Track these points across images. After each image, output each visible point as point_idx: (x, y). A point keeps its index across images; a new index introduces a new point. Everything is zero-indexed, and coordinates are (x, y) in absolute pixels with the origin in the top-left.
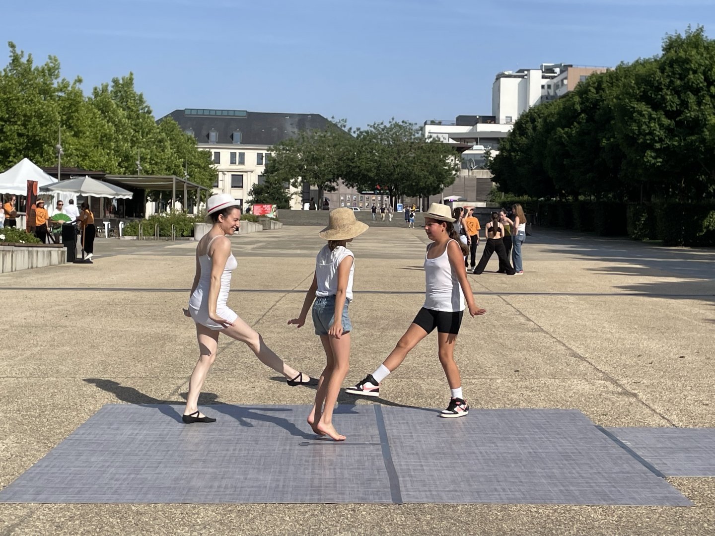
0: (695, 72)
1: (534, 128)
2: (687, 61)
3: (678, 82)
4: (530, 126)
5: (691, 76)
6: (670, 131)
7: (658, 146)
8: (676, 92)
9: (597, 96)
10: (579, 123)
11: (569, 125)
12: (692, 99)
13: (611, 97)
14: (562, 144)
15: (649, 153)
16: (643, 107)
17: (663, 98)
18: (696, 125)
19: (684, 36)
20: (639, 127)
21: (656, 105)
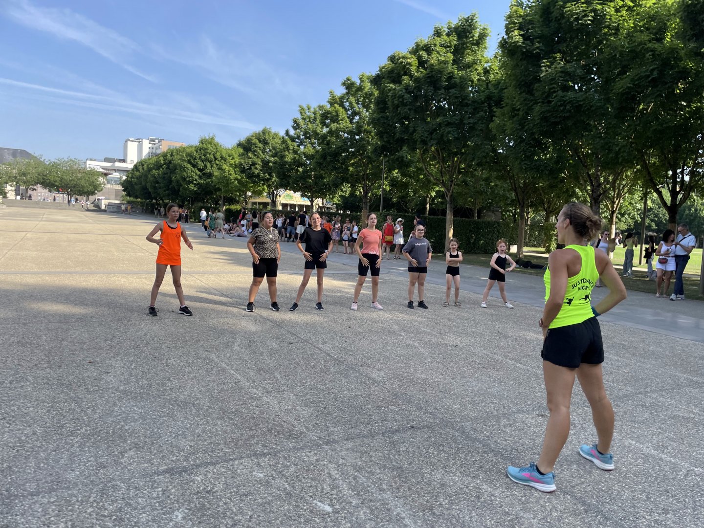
0: (210, 154)
1: (143, 169)
2: (206, 149)
3: (203, 157)
4: (141, 167)
5: (208, 155)
6: (200, 177)
7: (195, 182)
8: (203, 161)
9: (171, 158)
10: (163, 169)
11: (158, 169)
12: (208, 165)
13: (177, 159)
14: (155, 177)
15: (191, 185)
16: (189, 166)
17: (197, 163)
18: (210, 175)
19: (207, 138)
20: (187, 174)
21: (194, 166)
